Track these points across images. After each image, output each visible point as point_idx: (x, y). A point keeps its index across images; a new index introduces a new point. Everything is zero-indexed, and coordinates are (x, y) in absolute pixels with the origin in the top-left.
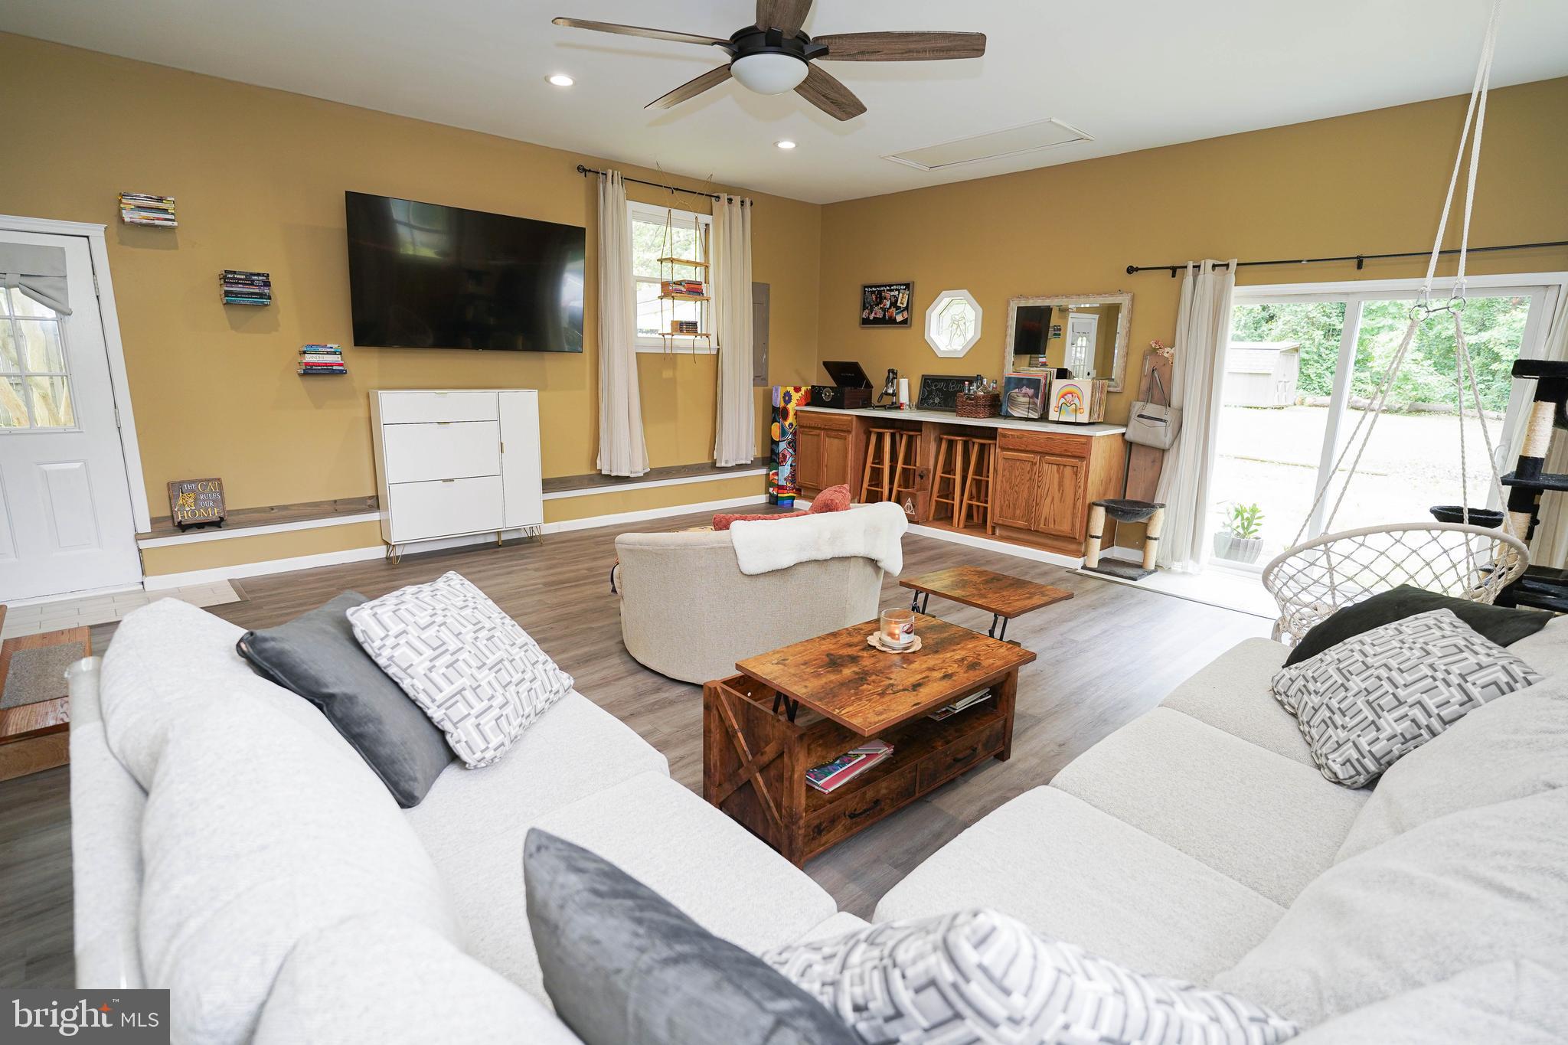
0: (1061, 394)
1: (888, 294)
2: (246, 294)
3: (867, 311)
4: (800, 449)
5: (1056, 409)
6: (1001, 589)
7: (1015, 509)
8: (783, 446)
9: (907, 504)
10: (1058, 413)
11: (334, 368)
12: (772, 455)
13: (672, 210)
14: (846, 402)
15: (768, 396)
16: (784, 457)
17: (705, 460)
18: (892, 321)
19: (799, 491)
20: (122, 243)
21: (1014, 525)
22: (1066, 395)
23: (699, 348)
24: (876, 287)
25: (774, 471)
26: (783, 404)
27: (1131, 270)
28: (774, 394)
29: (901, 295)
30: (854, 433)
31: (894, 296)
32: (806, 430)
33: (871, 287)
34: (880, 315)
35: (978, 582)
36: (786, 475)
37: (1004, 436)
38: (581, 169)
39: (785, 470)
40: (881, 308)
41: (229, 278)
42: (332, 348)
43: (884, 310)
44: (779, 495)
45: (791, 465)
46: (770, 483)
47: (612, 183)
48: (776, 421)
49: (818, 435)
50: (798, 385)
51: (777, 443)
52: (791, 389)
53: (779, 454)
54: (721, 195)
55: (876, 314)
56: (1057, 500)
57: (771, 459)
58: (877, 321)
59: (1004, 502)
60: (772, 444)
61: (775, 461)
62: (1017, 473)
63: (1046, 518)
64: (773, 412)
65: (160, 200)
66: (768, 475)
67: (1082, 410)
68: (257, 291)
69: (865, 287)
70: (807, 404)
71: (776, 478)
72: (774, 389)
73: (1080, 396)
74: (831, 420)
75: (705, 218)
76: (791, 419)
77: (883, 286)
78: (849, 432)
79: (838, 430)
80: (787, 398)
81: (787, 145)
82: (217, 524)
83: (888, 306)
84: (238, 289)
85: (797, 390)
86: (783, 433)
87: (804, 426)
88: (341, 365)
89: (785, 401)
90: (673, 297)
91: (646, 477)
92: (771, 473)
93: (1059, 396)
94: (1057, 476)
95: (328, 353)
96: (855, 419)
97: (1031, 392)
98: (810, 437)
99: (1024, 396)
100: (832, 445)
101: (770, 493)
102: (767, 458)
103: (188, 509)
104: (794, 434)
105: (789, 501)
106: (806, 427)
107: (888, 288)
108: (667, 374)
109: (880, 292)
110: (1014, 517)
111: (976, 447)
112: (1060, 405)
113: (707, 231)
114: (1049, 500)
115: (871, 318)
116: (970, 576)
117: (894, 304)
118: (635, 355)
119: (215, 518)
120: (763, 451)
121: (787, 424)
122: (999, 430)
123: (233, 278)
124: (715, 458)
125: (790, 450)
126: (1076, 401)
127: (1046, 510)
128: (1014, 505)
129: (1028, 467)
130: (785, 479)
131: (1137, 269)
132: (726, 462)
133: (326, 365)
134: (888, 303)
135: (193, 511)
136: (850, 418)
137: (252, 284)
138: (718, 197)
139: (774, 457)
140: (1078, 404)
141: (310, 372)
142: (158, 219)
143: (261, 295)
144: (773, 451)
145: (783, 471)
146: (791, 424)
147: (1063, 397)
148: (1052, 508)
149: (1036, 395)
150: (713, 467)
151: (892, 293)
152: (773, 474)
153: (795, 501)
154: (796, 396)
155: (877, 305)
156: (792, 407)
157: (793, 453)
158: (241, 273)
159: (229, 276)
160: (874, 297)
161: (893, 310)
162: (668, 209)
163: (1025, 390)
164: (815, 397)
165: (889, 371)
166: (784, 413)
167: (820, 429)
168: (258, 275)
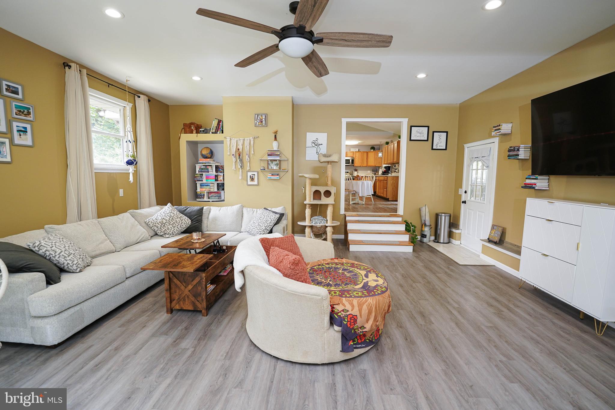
6: (173, 261)
20: (501, 142)
35: (183, 262)
65: (500, 125)
82: (496, 244)
84: (511, 154)
95: (533, 179)
116: (188, 264)
133: (531, 184)
135: (492, 236)
137: (515, 151)
141: (525, 187)
142: (498, 132)
143: (516, 155)
158: (513, 147)
159: (510, 149)
168: (517, 146)
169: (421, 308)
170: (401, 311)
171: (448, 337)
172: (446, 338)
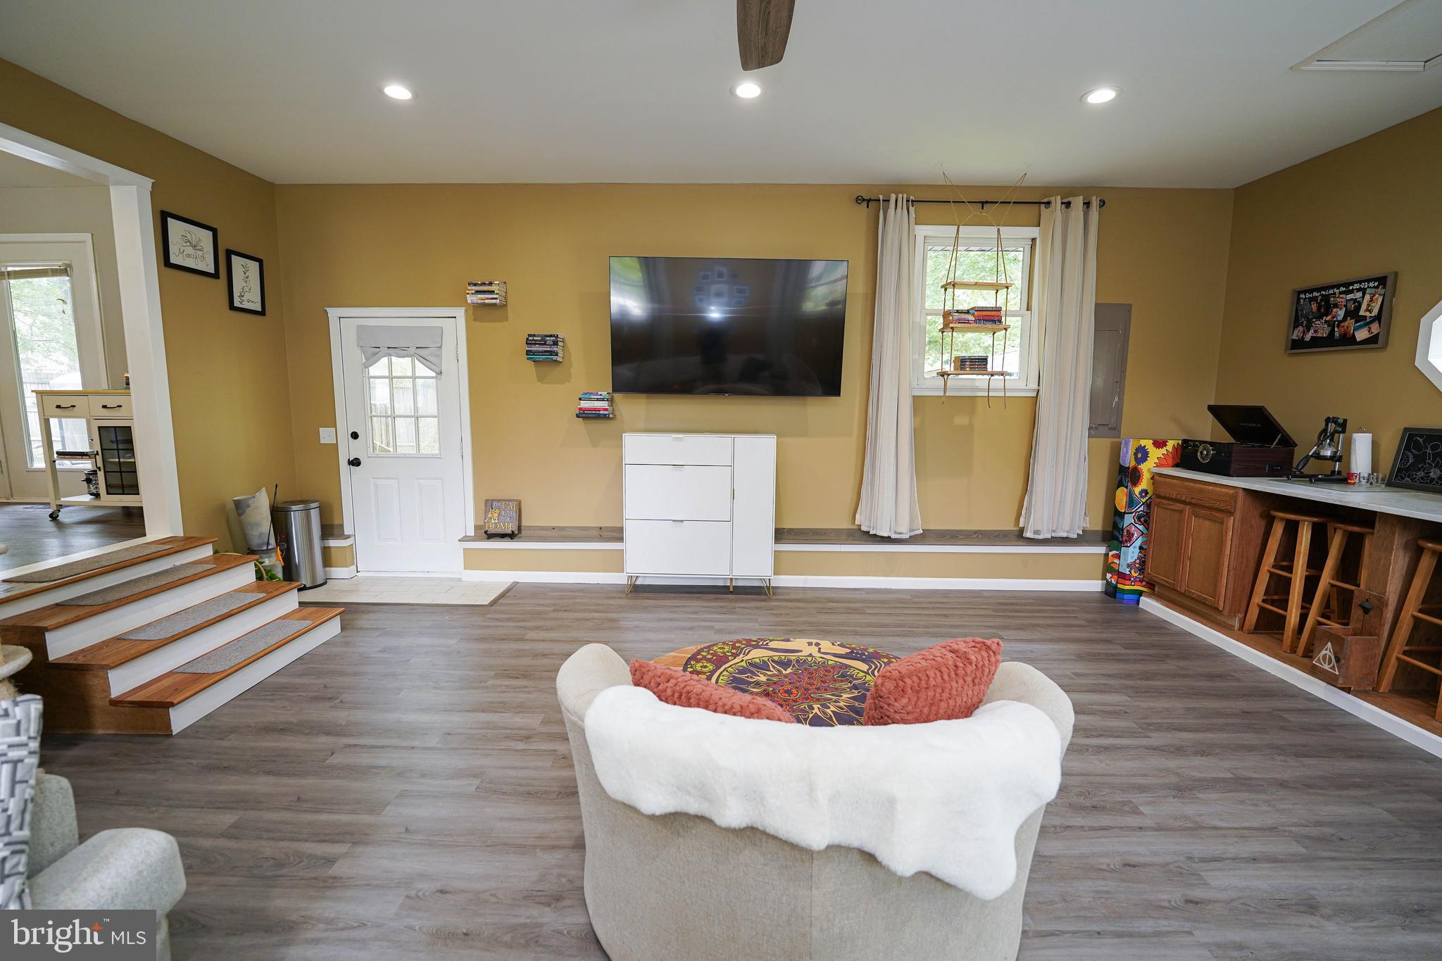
1: (1341, 300)
2: (540, 352)
3: (1301, 329)
4: (1153, 526)
8: (1129, 519)
9: (1324, 652)
11: (601, 412)
12: (1113, 528)
13: (1002, 229)
14: (1234, 466)
15: (1116, 451)
16: (1130, 535)
17: (1009, 526)
18: (1348, 340)
19: (1151, 585)
20: (475, 319)
23: (1011, 390)
24: (1319, 290)
25: (1114, 552)
26: (1133, 463)
28: (1123, 449)
29: (1367, 297)
30: (1238, 515)
31: (1355, 301)
32: (1163, 501)
33: (1311, 291)
34: (1323, 332)
36: (1130, 560)
38: (859, 200)
39: (1131, 554)
40: (1326, 322)
41: (531, 340)
42: (601, 395)
43: (1331, 324)
44: (1119, 586)
45: (1141, 548)
46: (1108, 568)
47: (896, 209)
48: (1123, 486)
49: (1181, 512)
50: (1160, 437)
51: (1122, 515)
52: (1148, 444)
53: (1123, 530)
54: (1052, 199)
55: (1316, 331)
57: (1113, 535)
58: (1317, 343)
60: (1115, 515)
61: (1117, 539)
64: (1119, 474)
65: (490, 284)
66: (1106, 555)
68: (549, 349)
69: (1300, 293)
70: (1177, 465)
71: (1116, 561)
72: (1123, 442)
74: (1201, 491)
75: (1033, 232)
76: (1144, 484)
77: (1333, 287)
78: (1230, 513)
79: (1216, 509)
80: (1140, 455)
81: (1102, 96)
82: (511, 536)
83: (1340, 318)
84: (536, 349)
85: (1159, 444)
86: (1131, 502)
87: (1162, 494)
88: (606, 410)
89: (1136, 458)
90: (952, 328)
91: (913, 540)
92: (1111, 553)
95: (598, 400)
96: (1241, 493)
98: (1168, 512)
100: (1198, 528)
101: (1107, 581)
102: (1109, 531)
103: (493, 521)
104: (1148, 505)
105: (1134, 597)
106: (1165, 498)
107: (1342, 289)
108: (961, 420)
109: (1326, 299)
113: (1033, 247)
115: (1308, 337)
117: (1353, 313)
118: (911, 399)
119: (509, 532)
120: (1104, 525)
121: (1137, 490)
123: (533, 340)
124: (1021, 525)
125: (1141, 527)
130: (1128, 566)
132: (1036, 532)
133: (595, 410)
134: (1341, 313)
135: (496, 523)
136: (1231, 492)
137: (545, 344)
138: (1049, 203)
139: (1116, 533)
141: (584, 415)
142: (488, 299)
143: (551, 353)
144: (1115, 526)
145: (1126, 554)
146: (1145, 492)
150: (1019, 536)
151: (1350, 297)
152: (1113, 556)
153: (1142, 598)
154: (1155, 454)
155: (1319, 318)
156: (1147, 468)
157: (1145, 531)
158: (538, 336)
159: (530, 338)
160: (1314, 307)
161: (1350, 323)
162: (995, 229)
164: (1187, 456)
165: (1328, 420)
166: (1135, 476)
167: (1184, 502)
168: (551, 336)
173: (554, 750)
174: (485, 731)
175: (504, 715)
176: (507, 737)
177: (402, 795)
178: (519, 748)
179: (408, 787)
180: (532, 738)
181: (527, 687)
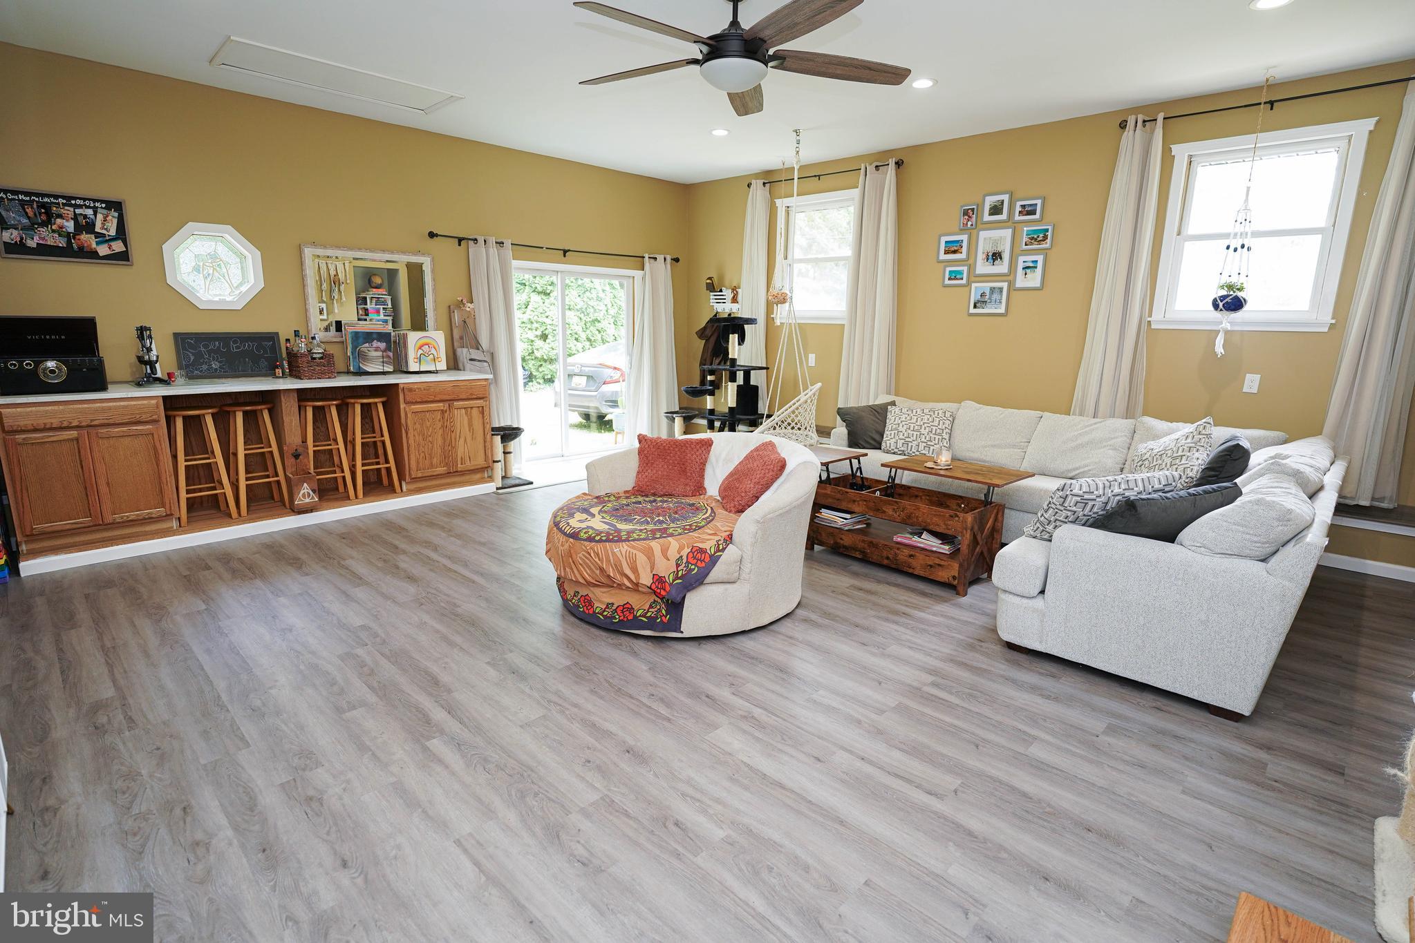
0: (418, 345)
1: (67, 212)
5: (416, 360)
7: (431, 458)
9: (302, 492)
10: (418, 364)
18: (90, 254)
21: (435, 474)
22: (422, 346)
24: (29, 194)
27: (432, 235)
29: (100, 217)
31: (84, 216)
33: (16, 193)
37: (410, 390)
40: (55, 231)
43: (62, 234)
49: (74, 440)
55: (44, 239)
56: (469, 439)
58: (47, 251)
59: (420, 455)
62: (428, 424)
63: (462, 458)
67: (440, 360)
73: (435, 344)
78: (157, 422)
83: (72, 230)
93: (417, 348)
94: (466, 418)
97: (383, 345)
99: (376, 350)
100: (111, 449)
107: (63, 201)
109: (43, 205)
110: (432, 466)
111: (358, 409)
112: (418, 356)
114: (462, 440)
115: (32, 244)
122: (401, 386)
126: (433, 351)
127: (461, 450)
128: (430, 455)
129: (439, 415)
131: (437, 235)
134: (70, 225)
140: (436, 354)
147: (420, 348)
148: (466, 448)
149: (388, 349)
151: (77, 211)
153: (21, 564)
155: (43, 225)
160: (29, 211)
161: (86, 236)
163: (375, 344)
165: (140, 329)
169: (527, 690)
170: (568, 663)
171: (455, 649)
172: (458, 646)
173: (734, 694)
174: (780, 746)
175: (745, 759)
176: (761, 726)
177: (881, 712)
178: (760, 710)
179: (874, 716)
180: (741, 715)
181: (684, 795)
